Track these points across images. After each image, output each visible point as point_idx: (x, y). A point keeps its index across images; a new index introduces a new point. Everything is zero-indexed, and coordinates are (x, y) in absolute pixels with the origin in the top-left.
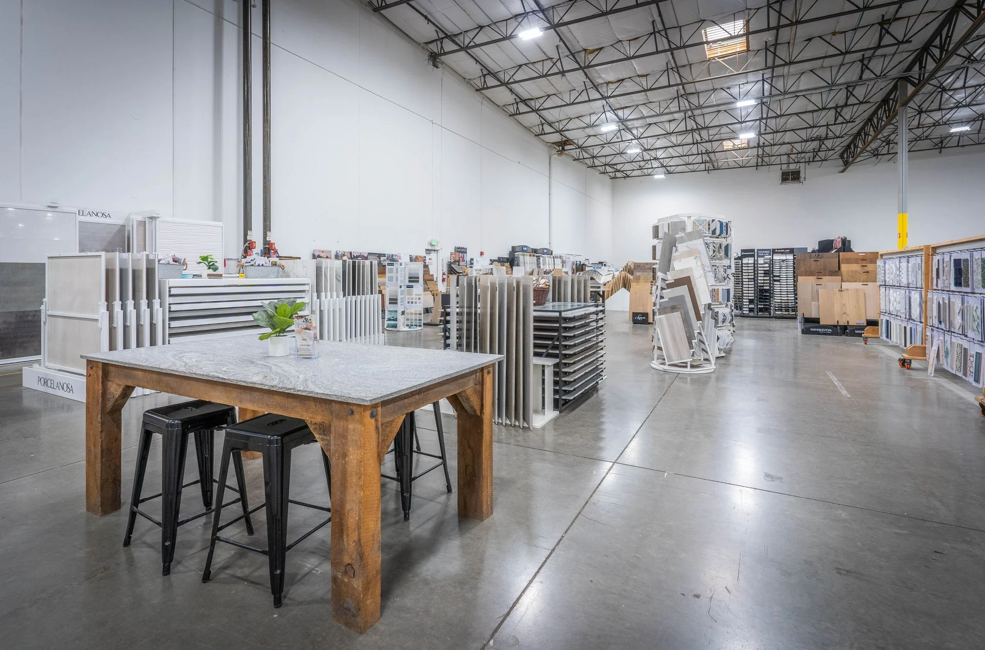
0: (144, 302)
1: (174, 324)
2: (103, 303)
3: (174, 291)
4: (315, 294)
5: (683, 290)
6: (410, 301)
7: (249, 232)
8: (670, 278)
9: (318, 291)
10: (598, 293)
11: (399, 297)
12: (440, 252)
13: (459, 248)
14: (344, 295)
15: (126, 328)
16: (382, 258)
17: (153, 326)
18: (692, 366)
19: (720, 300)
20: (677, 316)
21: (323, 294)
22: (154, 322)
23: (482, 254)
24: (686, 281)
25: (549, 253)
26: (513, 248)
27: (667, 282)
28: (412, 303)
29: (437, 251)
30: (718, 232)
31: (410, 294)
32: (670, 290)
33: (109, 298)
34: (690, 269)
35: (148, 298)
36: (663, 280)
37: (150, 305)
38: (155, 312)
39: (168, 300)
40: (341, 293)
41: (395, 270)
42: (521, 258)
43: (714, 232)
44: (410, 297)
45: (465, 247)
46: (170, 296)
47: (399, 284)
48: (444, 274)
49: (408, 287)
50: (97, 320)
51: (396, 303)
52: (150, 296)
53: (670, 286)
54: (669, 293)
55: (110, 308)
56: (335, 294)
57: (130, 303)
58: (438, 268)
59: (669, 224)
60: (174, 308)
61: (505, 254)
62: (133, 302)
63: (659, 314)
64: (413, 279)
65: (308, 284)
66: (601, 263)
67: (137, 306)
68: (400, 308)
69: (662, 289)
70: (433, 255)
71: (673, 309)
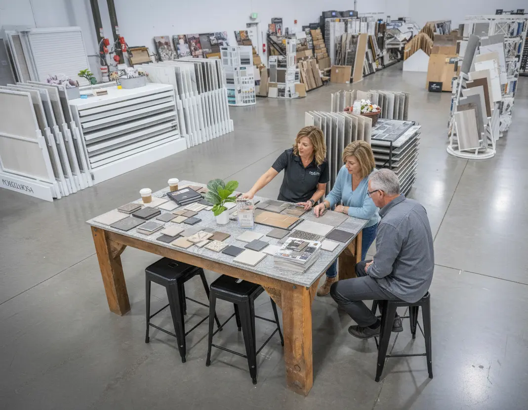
0: (65, 125)
1: (88, 137)
2: (39, 131)
3: (82, 113)
4: (178, 96)
5: (479, 90)
6: (244, 80)
7: (101, 30)
8: (471, 77)
9: (180, 93)
10: (397, 49)
11: (235, 78)
12: (259, 25)
13: (276, 19)
14: (199, 93)
15: (58, 145)
16: (212, 38)
17: (75, 141)
18: (479, 152)
19: (508, 91)
20: (471, 113)
21: (183, 95)
22: (75, 138)
23: (296, 22)
24: (482, 82)
25: (355, 14)
26: (323, 13)
27: (467, 82)
28: (246, 83)
29: (257, 24)
30: (515, 34)
31: (244, 74)
32: (469, 89)
33: (41, 127)
34: (487, 71)
35: (66, 122)
36: (465, 79)
37: (69, 127)
38: (73, 130)
39: (80, 120)
40: (197, 92)
41: (229, 54)
42: (331, 24)
43: (512, 34)
44: (244, 78)
45: (281, 17)
46: (80, 117)
47: (234, 66)
48: (264, 45)
49: (241, 68)
50: (37, 143)
51: (233, 83)
52: (68, 121)
53: (470, 86)
54: (468, 92)
55: (44, 133)
56: (192, 93)
57: (56, 128)
58: (258, 39)
59: (474, 24)
60: (86, 126)
61: (316, 20)
62: (58, 126)
63: (458, 110)
64: (245, 61)
65: (172, 90)
66: (401, 19)
67: (61, 129)
68: (237, 86)
69: (463, 87)
70: (253, 28)
71: (470, 106)
